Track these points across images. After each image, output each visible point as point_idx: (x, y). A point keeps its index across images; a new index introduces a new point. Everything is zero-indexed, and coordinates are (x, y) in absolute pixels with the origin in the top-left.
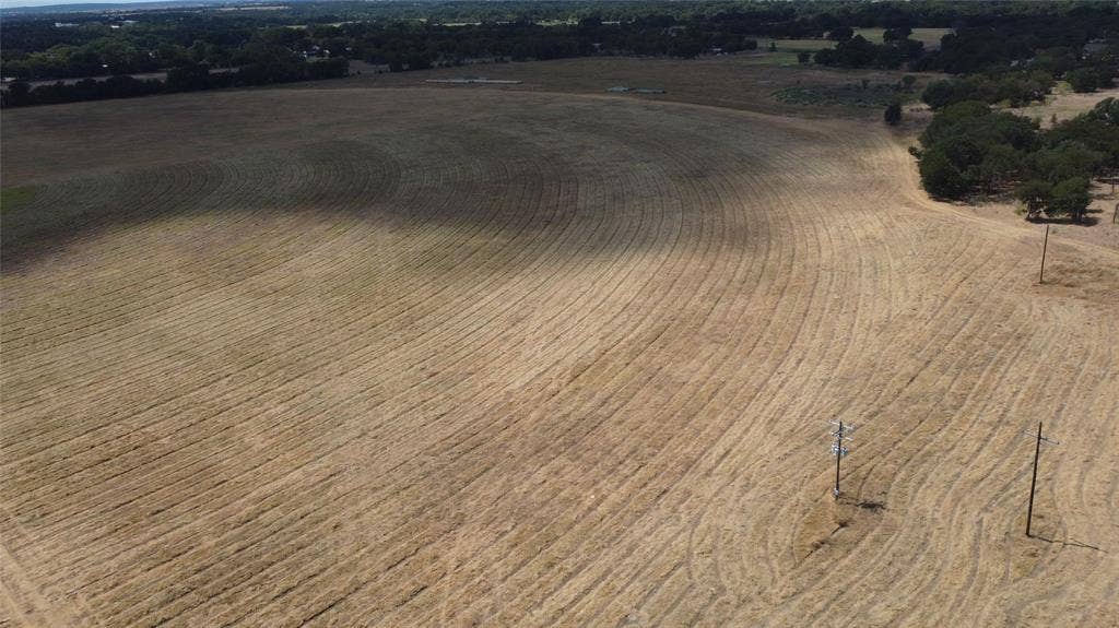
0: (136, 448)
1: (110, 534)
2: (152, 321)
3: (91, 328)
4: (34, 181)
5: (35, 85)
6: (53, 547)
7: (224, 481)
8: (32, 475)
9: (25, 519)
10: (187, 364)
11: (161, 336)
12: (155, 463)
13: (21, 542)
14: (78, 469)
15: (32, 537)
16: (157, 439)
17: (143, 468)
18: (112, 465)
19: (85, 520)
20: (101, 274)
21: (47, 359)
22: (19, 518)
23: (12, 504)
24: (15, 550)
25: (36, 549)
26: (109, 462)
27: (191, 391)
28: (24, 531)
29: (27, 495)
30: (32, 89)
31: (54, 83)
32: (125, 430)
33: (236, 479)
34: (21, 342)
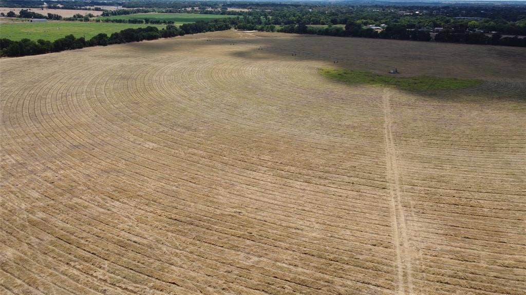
0: (471, 206)
1: (443, 235)
2: (507, 155)
3: (477, 148)
4: (483, 78)
5: (504, 36)
6: (421, 227)
7: (504, 242)
8: (426, 196)
9: (415, 211)
10: (514, 182)
11: (508, 163)
12: (476, 217)
13: (410, 218)
14: (444, 202)
15: (416, 219)
16: (483, 207)
17: (470, 216)
18: (458, 208)
19: (437, 224)
20: (493, 126)
21: (453, 153)
22: (414, 209)
23: (414, 203)
24: (406, 220)
25: (414, 224)
26: (457, 206)
27: (509, 194)
28: (413, 215)
29: (421, 202)
30: (502, 38)
31: (512, 36)
32: (471, 197)
33: (512, 245)
34: (447, 142)
